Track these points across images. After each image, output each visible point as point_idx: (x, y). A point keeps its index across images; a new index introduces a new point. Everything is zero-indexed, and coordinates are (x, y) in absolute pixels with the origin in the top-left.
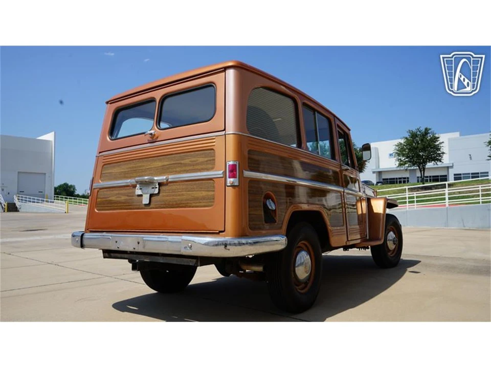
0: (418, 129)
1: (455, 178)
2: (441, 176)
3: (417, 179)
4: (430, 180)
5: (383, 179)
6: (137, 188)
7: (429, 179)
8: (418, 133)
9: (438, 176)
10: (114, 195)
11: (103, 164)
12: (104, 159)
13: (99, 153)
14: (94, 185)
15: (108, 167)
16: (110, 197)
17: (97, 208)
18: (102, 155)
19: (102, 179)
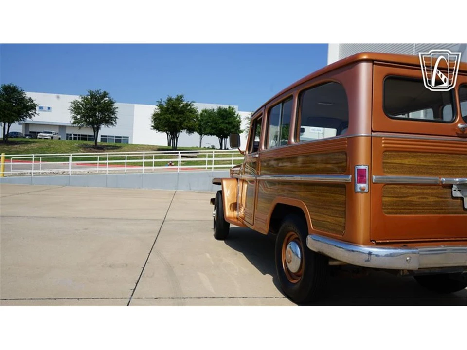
0: (98, 91)
1: (101, 138)
2: (89, 136)
3: (66, 136)
4: (79, 138)
5: (30, 132)
6: (453, 189)
7: (77, 137)
8: (98, 95)
9: (86, 135)
10: (414, 195)
11: (385, 149)
12: (384, 143)
13: (372, 131)
14: (374, 177)
15: (395, 155)
16: (408, 197)
17: (385, 211)
18: (379, 135)
19: (386, 170)
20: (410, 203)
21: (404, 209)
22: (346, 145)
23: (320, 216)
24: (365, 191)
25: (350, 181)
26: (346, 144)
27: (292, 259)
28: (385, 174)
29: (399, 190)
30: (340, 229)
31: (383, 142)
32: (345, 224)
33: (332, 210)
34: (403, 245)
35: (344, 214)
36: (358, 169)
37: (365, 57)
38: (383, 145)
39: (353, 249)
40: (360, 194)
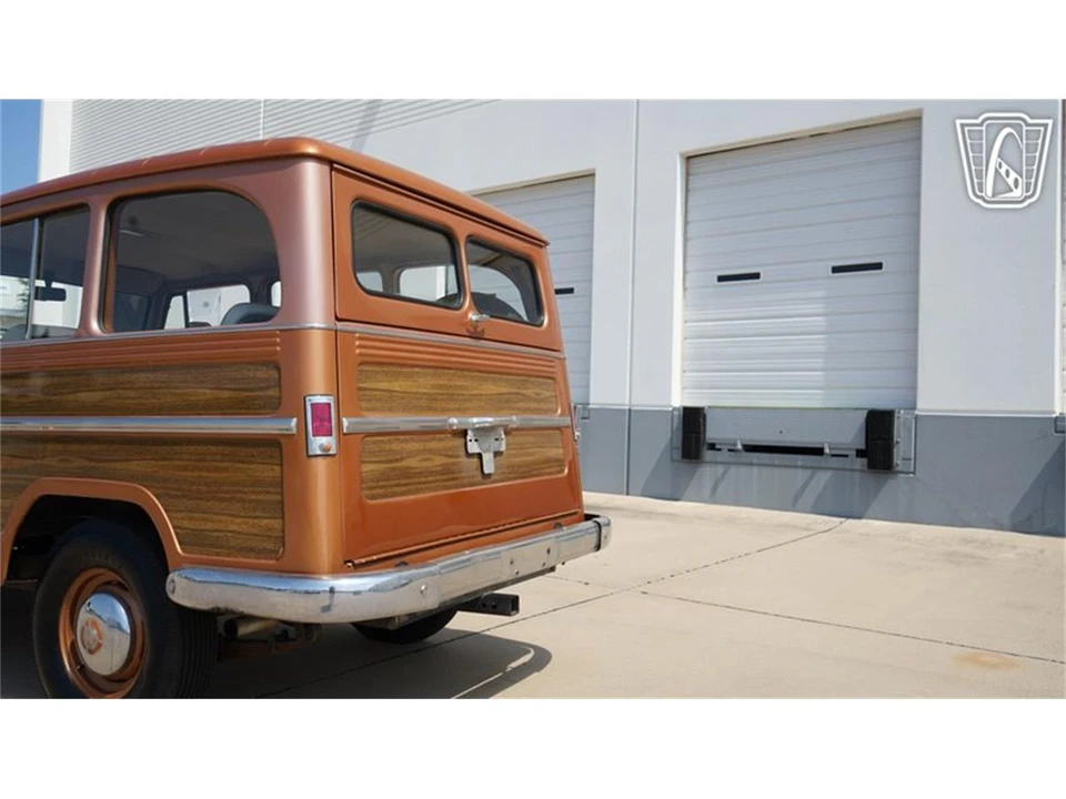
6: (469, 438)
10: (412, 454)
11: (360, 359)
12: (361, 347)
13: (338, 319)
14: (345, 422)
15: (377, 373)
16: (402, 459)
17: (367, 492)
18: (350, 329)
19: (364, 404)
20: (407, 473)
21: (398, 485)
22: (278, 348)
23: (204, 519)
24: (331, 452)
25: (294, 431)
26: (275, 344)
27: (104, 642)
28: (365, 413)
29: (387, 447)
30: (270, 545)
31: (357, 343)
32: (283, 531)
33: (243, 501)
34: (398, 561)
35: (280, 510)
36: (312, 405)
37: (311, 150)
38: (357, 351)
39: (311, 589)
40: (320, 459)
